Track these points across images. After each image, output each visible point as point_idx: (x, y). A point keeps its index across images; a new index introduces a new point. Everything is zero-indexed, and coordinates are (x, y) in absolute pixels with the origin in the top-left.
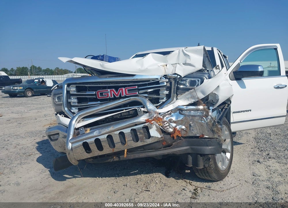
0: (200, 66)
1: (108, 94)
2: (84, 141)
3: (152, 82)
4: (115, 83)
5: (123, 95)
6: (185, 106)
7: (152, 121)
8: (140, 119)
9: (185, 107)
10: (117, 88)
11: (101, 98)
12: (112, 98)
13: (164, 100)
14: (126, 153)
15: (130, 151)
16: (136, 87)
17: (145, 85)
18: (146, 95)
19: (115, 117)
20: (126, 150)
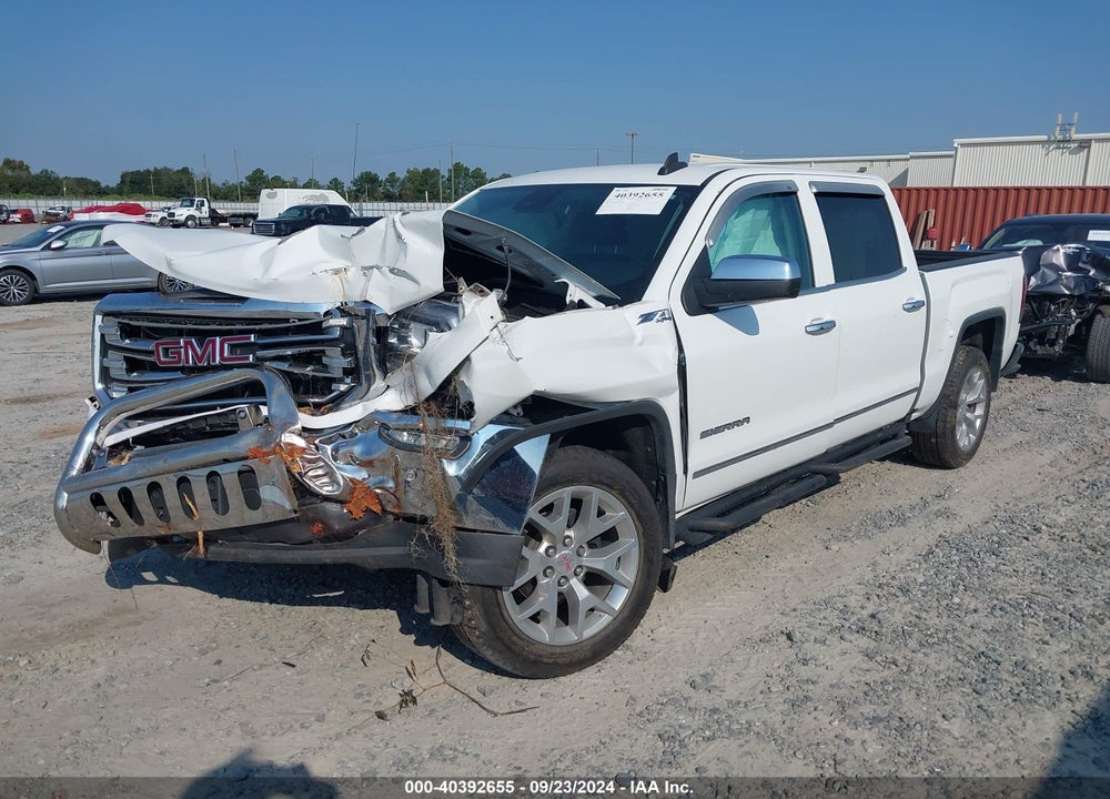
0: (435, 284)
1: (179, 354)
2: (95, 491)
3: (298, 323)
4: (198, 321)
5: (214, 360)
6: (396, 412)
7: (269, 454)
8: (236, 445)
9: (394, 416)
10: (202, 336)
11: (164, 363)
12: (190, 367)
13: (343, 388)
14: (201, 541)
15: (210, 538)
16: (249, 338)
17: (286, 331)
18: (285, 366)
19: (191, 425)
20: (201, 535)
